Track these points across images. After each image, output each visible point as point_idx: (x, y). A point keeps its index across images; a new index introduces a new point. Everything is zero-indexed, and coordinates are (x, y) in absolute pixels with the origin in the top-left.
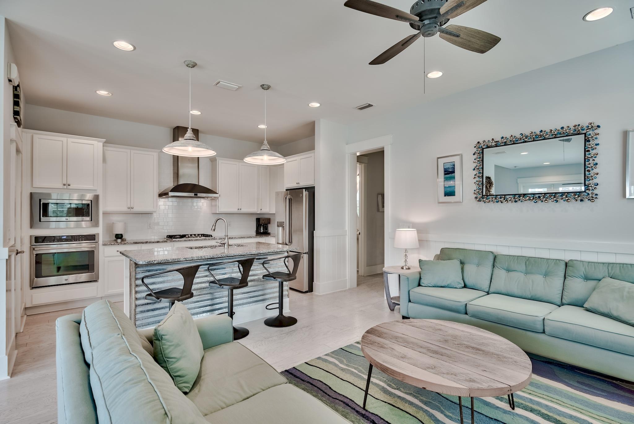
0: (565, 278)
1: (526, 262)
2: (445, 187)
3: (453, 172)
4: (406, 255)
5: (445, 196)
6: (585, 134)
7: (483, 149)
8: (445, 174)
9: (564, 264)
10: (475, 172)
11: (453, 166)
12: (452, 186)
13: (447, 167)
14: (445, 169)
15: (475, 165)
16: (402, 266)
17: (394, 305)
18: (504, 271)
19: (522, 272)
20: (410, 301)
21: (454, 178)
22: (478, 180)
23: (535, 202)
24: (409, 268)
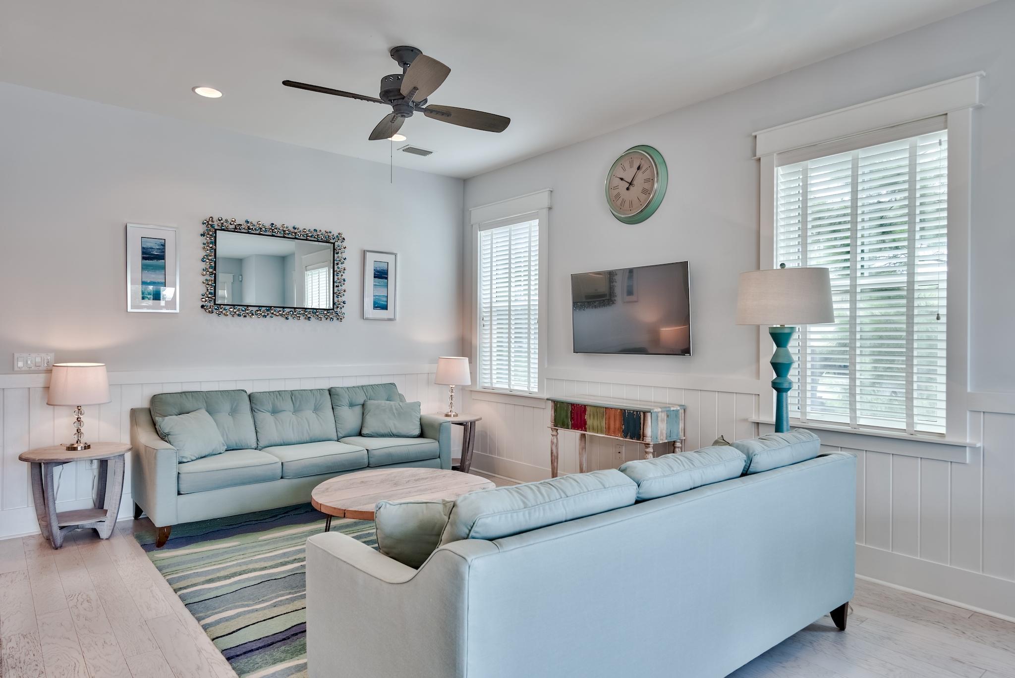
0: (333, 409)
1: (292, 398)
2: (143, 282)
3: (162, 257)
5: (143, 298)
6: (334, 244)
7: (216, 230)
8: (144, 258)
9: (327, 393)
10: (203, 265)
11: (162, 247)
12: (159, 283)
13: (148, 244)
14: (143, 248)
15: (203, 253)
16: (68, 444)
17: (64, 532)
18: (269, 414)
19: (290, 411)
20: (179, 494)
21: (164, 268)
22: (209, 278)
23: (287, 319)
24: (89, 447)
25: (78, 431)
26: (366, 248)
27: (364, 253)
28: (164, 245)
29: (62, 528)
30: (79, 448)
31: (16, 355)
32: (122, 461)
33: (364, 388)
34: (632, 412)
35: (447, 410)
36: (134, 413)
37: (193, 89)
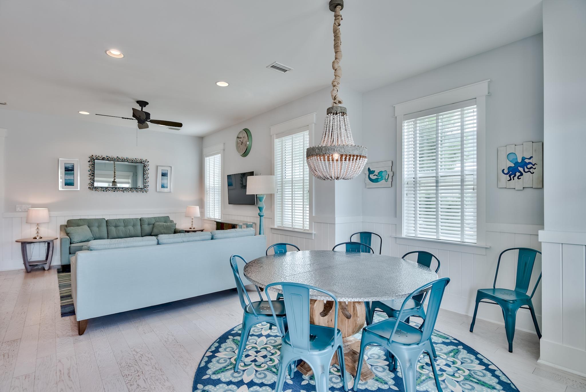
0: (141, 226)
1: (124, 221)
2: (65, 179)
3: (72, 170)
4: (38, 228)
5: (65, 185)
6: (144, 163)
7: (94, 160)
8: (65, 171)
9: (139, 220)
10: (89, 173)
11: (73, 166)
12: (71, 179)
13: (67, 166)
14: (65, 167)
15: (89, 168)
16: (34, 237)
17: (31, 267)
18: (114, 227)
19: (122, 226)
20: (70, 253)
21: (73, 174)
22: (91, 177)
23: (124, 192)
24: (41, 238)
25: (38, 232)
26: (158, 165)
27: (157, 167)
28: (74, 166)
29: (30, 265)
30: (38, 238)
31: (17, 206)
32: (52, 243)
33: (155, 218)
35: (190, 226)
36: (61, 226)
37: (78, 112)
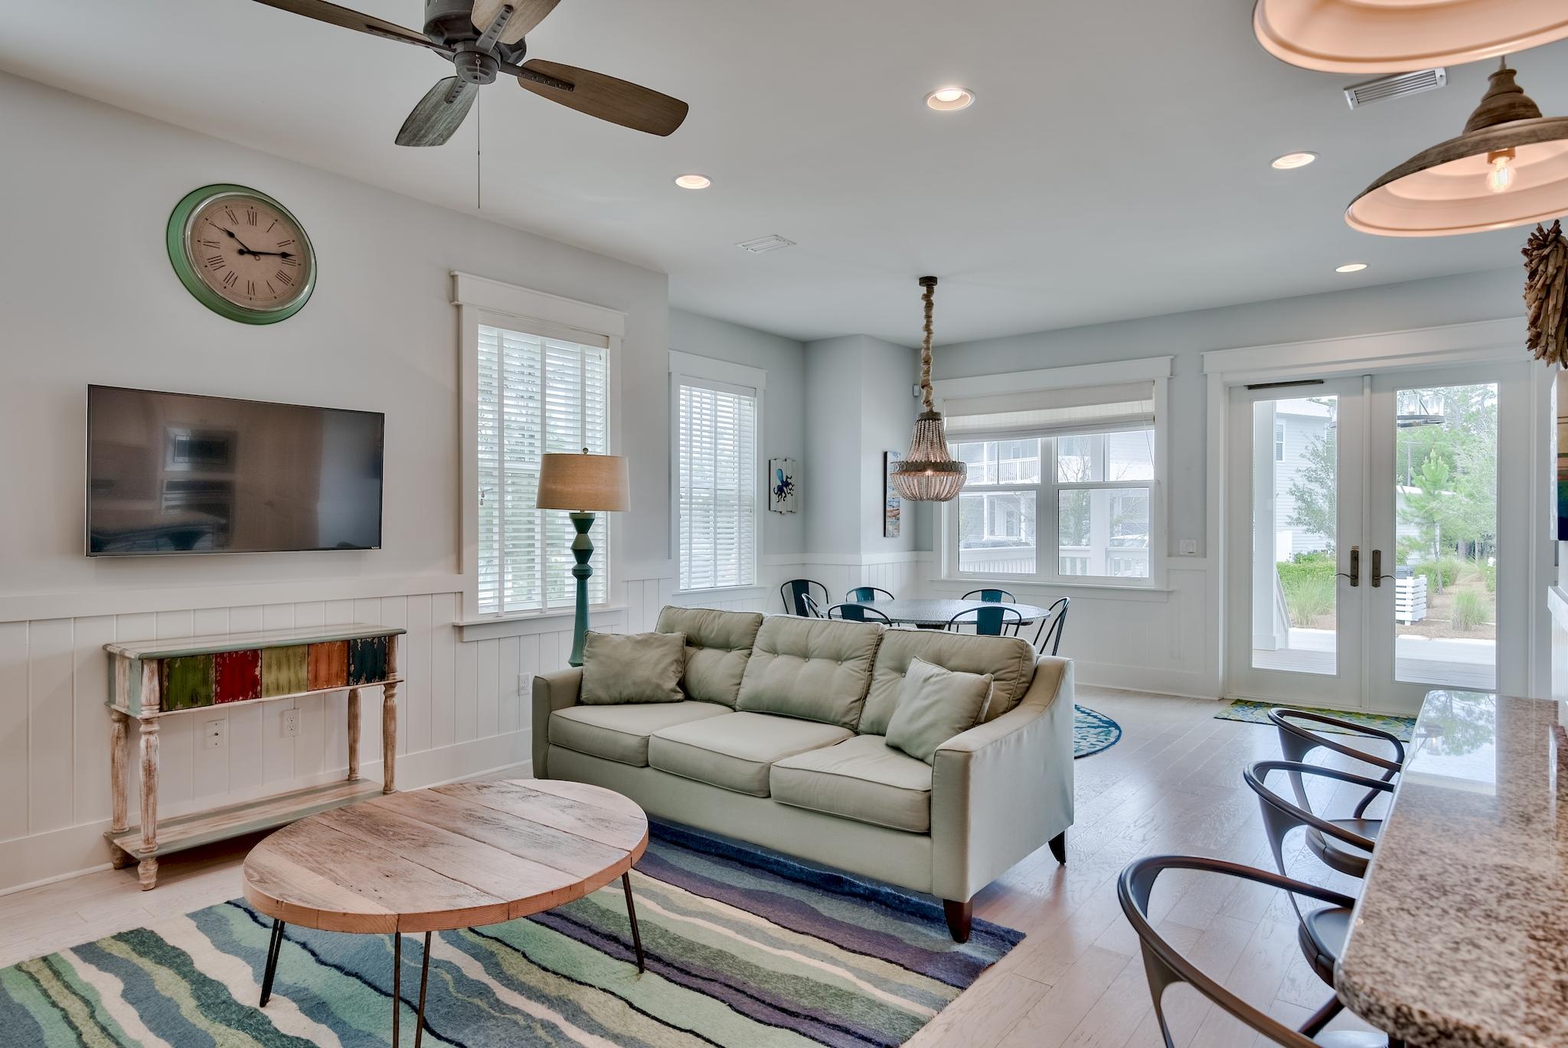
34: (369, 640)
